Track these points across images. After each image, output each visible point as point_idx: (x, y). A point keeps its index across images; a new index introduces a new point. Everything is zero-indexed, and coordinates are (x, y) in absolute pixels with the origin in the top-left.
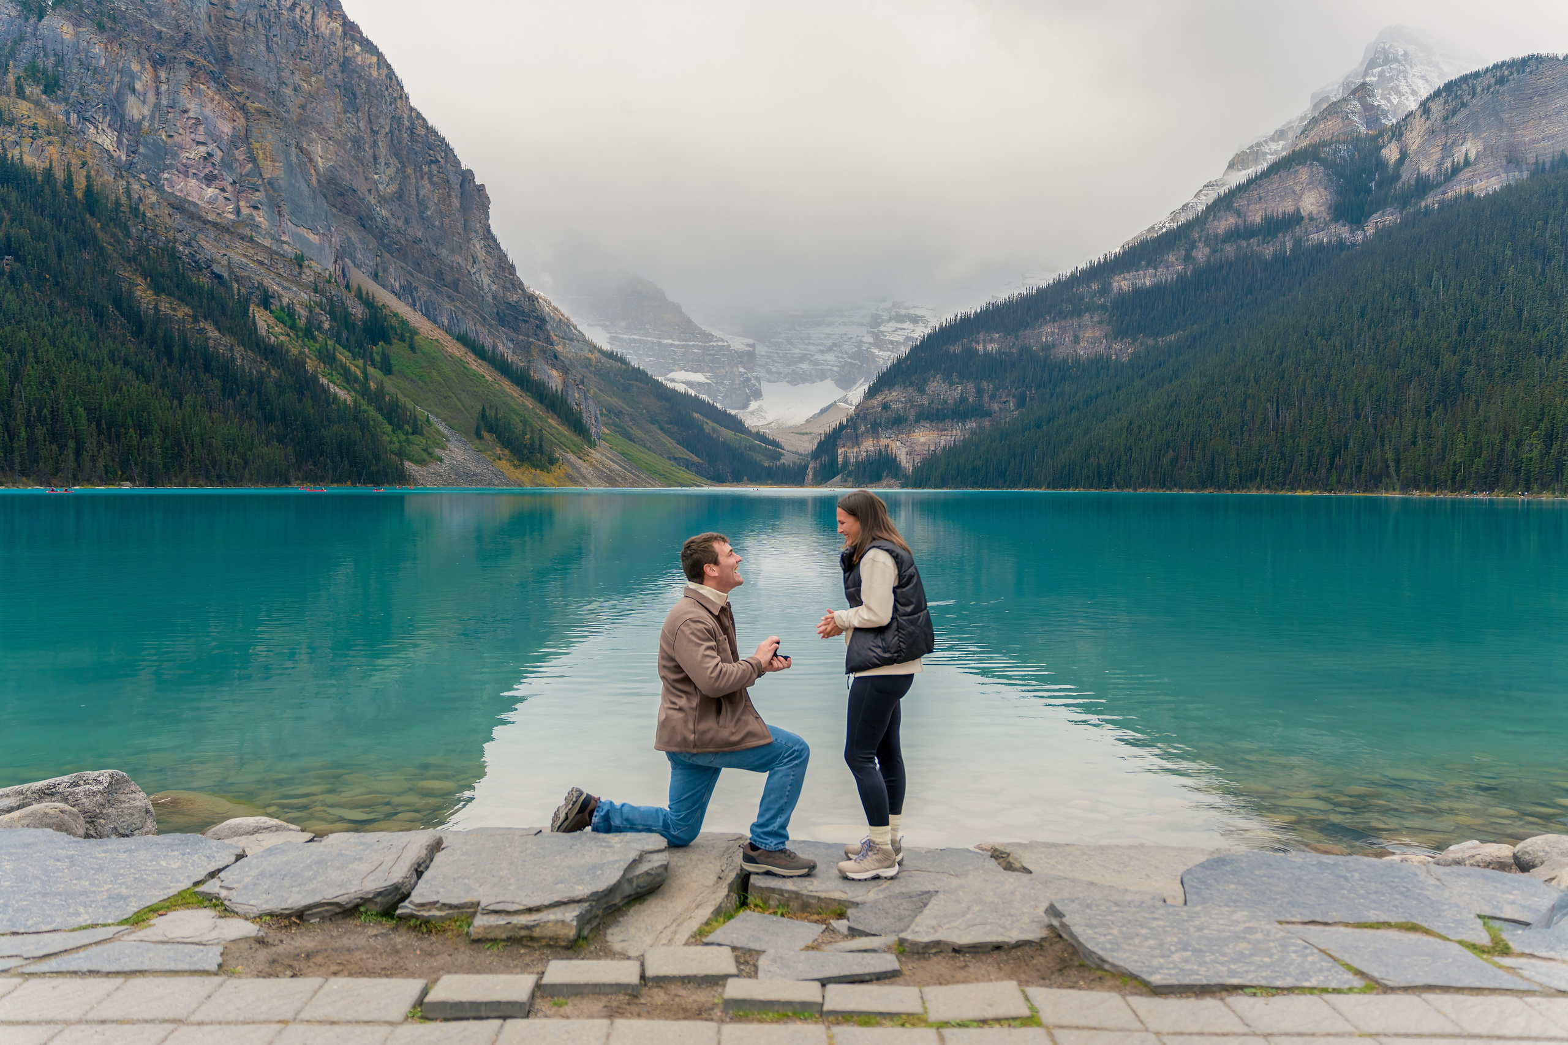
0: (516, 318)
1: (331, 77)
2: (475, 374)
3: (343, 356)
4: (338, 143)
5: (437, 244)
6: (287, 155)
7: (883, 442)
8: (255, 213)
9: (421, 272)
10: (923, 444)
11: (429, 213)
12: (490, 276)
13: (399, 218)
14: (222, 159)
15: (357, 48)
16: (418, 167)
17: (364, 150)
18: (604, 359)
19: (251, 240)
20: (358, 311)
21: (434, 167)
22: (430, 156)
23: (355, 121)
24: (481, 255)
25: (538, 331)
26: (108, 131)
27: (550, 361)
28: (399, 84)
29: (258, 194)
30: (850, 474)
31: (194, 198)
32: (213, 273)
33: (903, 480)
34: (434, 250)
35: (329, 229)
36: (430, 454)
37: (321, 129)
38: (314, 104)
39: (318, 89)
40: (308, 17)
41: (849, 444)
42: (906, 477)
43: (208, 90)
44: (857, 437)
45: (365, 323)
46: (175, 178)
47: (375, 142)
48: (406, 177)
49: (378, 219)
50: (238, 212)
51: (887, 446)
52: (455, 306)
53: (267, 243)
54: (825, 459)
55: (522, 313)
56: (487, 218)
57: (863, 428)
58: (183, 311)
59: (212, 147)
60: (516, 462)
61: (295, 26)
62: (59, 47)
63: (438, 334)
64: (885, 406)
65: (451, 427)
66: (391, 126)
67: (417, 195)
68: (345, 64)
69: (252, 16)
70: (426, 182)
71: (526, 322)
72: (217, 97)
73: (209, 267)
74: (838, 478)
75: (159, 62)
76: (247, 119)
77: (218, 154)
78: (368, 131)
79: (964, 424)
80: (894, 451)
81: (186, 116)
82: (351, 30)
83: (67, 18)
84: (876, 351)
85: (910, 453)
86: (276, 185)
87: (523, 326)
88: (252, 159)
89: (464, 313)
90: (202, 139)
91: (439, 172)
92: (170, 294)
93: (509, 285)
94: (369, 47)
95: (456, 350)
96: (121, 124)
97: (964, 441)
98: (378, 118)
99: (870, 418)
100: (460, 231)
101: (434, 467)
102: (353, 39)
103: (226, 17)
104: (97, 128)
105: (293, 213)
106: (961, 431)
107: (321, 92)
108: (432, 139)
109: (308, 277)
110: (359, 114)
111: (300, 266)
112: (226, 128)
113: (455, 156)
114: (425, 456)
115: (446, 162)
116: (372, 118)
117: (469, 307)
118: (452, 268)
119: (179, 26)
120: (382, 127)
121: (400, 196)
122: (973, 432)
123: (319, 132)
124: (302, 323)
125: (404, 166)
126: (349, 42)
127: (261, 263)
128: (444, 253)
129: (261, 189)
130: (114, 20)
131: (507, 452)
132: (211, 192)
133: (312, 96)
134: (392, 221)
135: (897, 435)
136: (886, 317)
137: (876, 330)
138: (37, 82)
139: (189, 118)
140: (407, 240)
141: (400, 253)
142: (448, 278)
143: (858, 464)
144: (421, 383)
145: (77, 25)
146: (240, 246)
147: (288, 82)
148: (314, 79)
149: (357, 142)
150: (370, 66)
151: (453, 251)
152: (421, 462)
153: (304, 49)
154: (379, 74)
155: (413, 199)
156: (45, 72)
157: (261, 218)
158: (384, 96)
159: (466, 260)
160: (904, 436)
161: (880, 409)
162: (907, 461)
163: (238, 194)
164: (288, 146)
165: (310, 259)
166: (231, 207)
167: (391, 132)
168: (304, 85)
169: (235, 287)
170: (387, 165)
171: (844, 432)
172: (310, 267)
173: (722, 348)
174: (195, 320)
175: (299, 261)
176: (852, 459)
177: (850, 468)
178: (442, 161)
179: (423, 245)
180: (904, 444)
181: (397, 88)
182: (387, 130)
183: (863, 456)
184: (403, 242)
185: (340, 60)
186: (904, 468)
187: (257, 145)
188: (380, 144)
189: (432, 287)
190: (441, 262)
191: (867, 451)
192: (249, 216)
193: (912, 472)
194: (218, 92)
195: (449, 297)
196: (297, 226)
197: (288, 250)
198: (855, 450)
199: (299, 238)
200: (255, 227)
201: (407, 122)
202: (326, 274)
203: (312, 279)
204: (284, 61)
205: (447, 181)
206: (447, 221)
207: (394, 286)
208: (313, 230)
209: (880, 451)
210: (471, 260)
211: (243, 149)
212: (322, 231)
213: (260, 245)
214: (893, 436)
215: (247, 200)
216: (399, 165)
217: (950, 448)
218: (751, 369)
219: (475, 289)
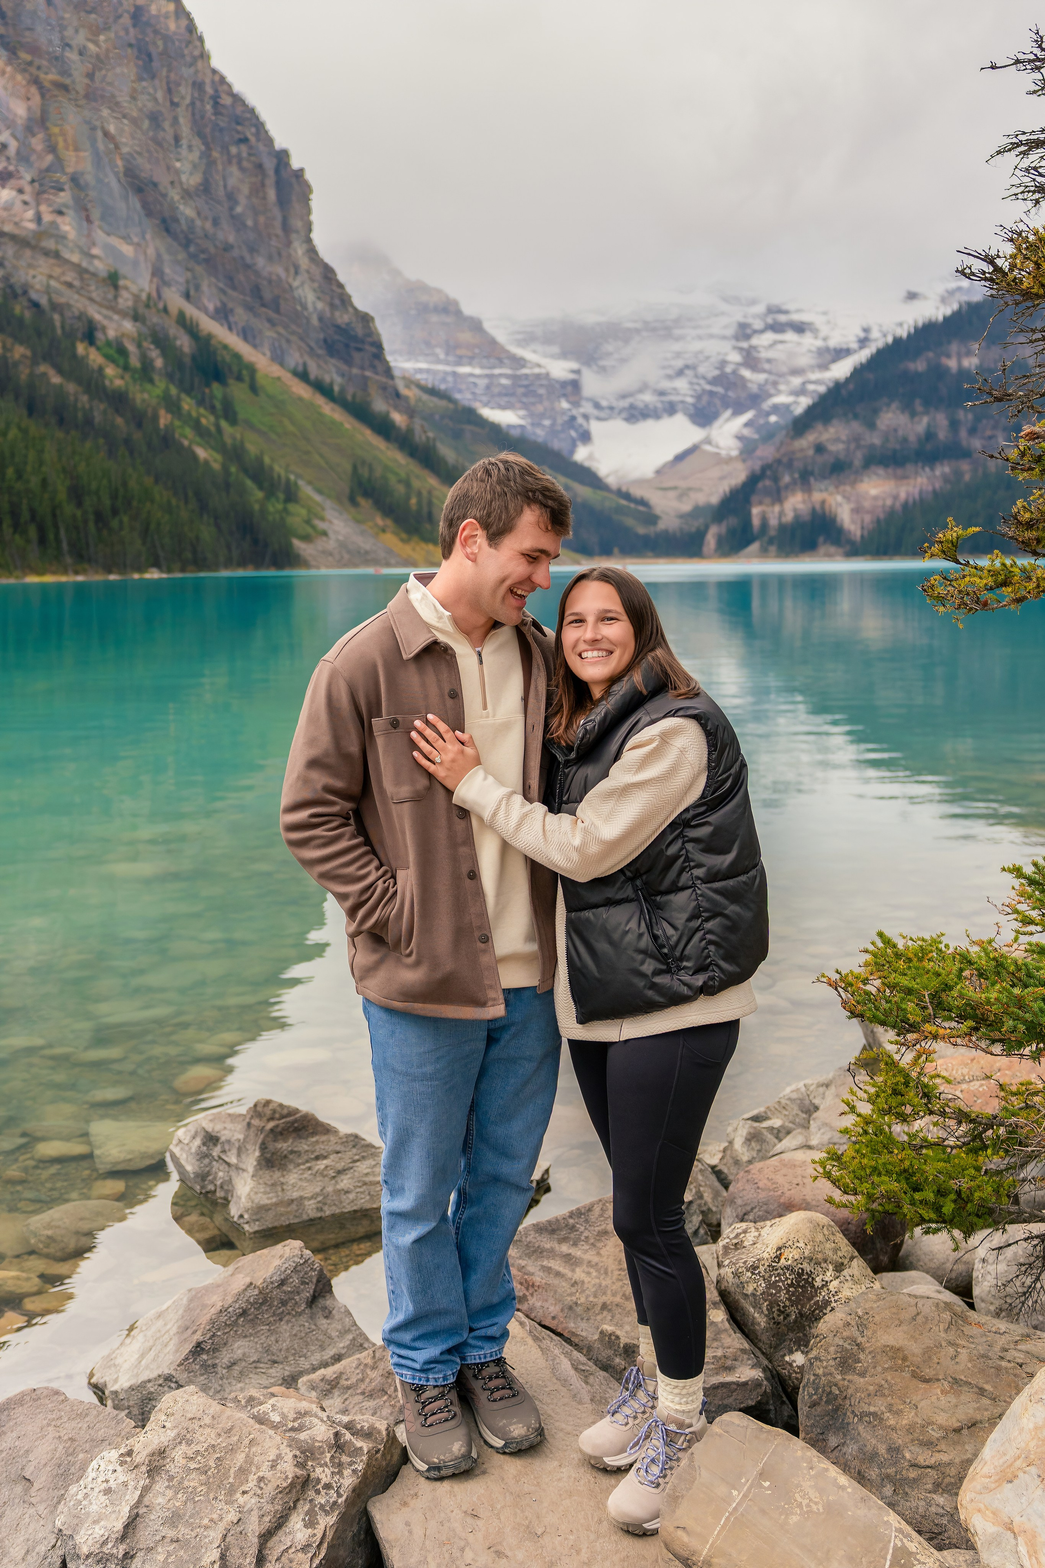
0: (347, 346)
1: (122, 33)
2: (333, 422)
3: (187, 404)
4: (135, 122)
5: (252, 250)
6: (93, 141)
7: (817, 497)
8: (59, 219)
9: (234, 288)
10: (875, 498)
11: (239, 210)
12: (315, 290)
13: (206, 218)
14: (18, 153)
16: (225, 148)
17: (164, 130)
18: (425, 397)
19: (57, 255)
20: (184, 343)
21: (244, 148)
22: (238, 132)
23: (151, 91)
24: (304, 262)
25: (376, 362)
27: (391, 402)
28: (201, 39)
29: (62, 194)
30: (771, 541)
32: (30, 300)
33: (848, 548)
34: (248, 259)
35: (144, 238)
36: (314, 527)
37: (114, 105)
38: (104, 72)
39: (108, 50)
41: (768, 500)
42: (851, 542)
44: (778, 491)
45: (194, 358)
47: (175, 120)
48: (211, 163)
49: (183, 222)
50: (38, 219)
51: (823, 502)
52: (279, 334)
53: (75, 258)
54: (733, 521)
55: (355, 338)
56: (309, 211)
57: (787, 479)
58: (19, 351)
59: (6, 136)
60: (404, 536)
63: (276, 370)
64: (820, 449)
65: (320, 492)
66: (192, 95)
67: (225, 186)
70: (234, 169)
71: (359, 350)
72: (9, 69)
73: (25, 293)
74: (755, 547)
76: (43, 96)
77: (13, 145)
78: (168, 104)
80: (833, 509)
84: (746, 373)
85: (856, 511)
86: (82, 182)
87: (357, 356)
88: (52, 149)
89: (288, 341)
91: (250, 155)
92: (2, 330)
93: (337, 302)
95: (302, 390)
97: (935, 492)
98: (178, 84)
99: (798, 464)
100: (279, 232)
101: (321, 544)
105: (103, 218)
106: (928, 478)
107: (111, 55)
108: (239, 110)
109: (125, 301)
110: (157, 82)
111: (116, 287)
112: (20, 110)
113: (266, 132)
114: (310, 530)
115: (258, 140)
116: (172, 86)
117: (293, 333)
118: (270, 282)
120: (183, 98)
121: (206, 188)
122: (946, 479)
123: (110, 108)
124: (135, 362)
125: (208, 148)
127: (70, 285)
128: (260, 262)
129: (66, 187)
131: (389, 522)
132: (6, 194)
133: (100, 62)
134: (198, 223)
135: (837, 487)
136: (758, 325)
137: (745, 345)
140: (216, 247)
141: (210, 263)
142: (267, 295)
143: (783, 527)
144: (273, 436)
146: (44, 266)
147: (73, 43)
148: (102, 38)
149: (155, 119)
150: (167, 16)
151: (270, 258)
152: (307, 538)
154: (178, 27)
155: (221, 192)
157: (68, 226)
158: (183, 56)
159: (287, 270)
160: (848, 488)
161: (811, 452)
162: (853, 521)
163: (38, 195)
164: (93, 129)
165: (125, 278)
166: (30, 214)
167: (193, 104)
168: (91, 46)
169: (56, 317)
170: (190, 148)
171: (760, 485)
172: (126, 288)
173: (538, 376)
174: (35, 362)
175: (113, 280)
176: (773, 522)
177: (772, 533)
178: (253, 139)
179: (236, 253)
180: (847, 498)
181: (198, 44)
182: (188, 101)
183: (789, 517)
184: (212, 250)
185: (132, 10)
186: (849, 532)
187: (56, 130)
188: (181, 120)
189: (250, 308)
190: (257, 273)
191: (795, 510)
192: (53, 224)
193: (862, 536)
194: (9, 62)
195: (270, 321)
196: (108, 234)
197: (100, 267)
198: (777, 508)
199: (111, 250)
200: (62, 238)
201: (209, 90)
202: (144, 296)
203: (130, 303)
204: (67, 16)
205: (260, 166)
206: (262, 219)
207: (211, 307)
208: (126, 239)
209: (814, 510)
210: (292, 271)
211: (41, 136)
212: (136, 240)
213: (67, 261)
214: (832, 489)
215: (50, 203)
216: (203, 148)
217: (914, 502)
218: (576, 404)
219: (299, 308)
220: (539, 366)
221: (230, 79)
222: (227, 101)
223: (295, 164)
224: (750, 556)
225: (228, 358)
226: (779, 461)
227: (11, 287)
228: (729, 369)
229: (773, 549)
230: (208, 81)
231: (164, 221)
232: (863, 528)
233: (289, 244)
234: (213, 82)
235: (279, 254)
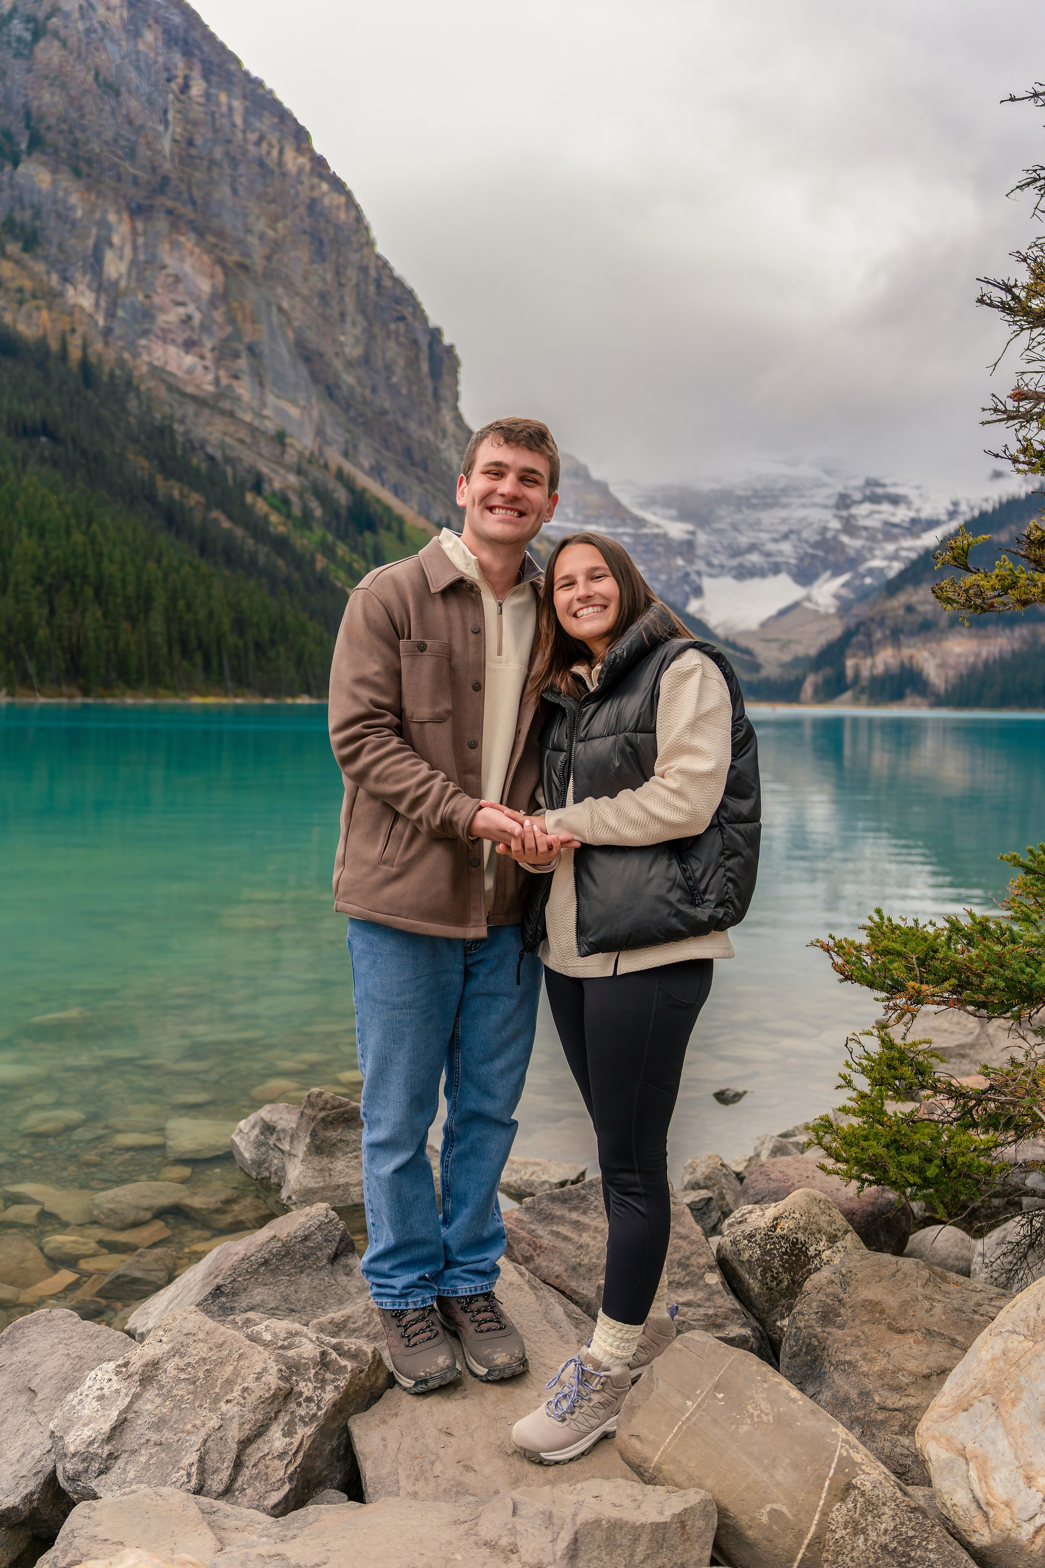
1: (298, 221)
3: (342, 550)
4: (306, 300)
5: (406, 415)
6: (269, 315)
7: (906, 652)
8: (235, 383)
9: (388, 448)
10: (959, 655)
11: (395, 379)
13: (366, 386)
14: (202, 324)
15: (325, 187)
16: (385, 325)
17: (331, 307)
19: (231, 414)
20: (342, 496)
21: (402, 326)
22: (397, 311)
23: (322, 273)
24: (451, 427)
26: (87, 292)
28: (367, 229)
29: (239, 361)
30: (862, 691)
31: (172, 367)
32: (206, 454)
33: (932, 699)
34: (402, 423)
35: (309, 402)
37: (288, 284)
38: (280, 255)
39: (284, 236)
40: (275, 153)
41: (861, 653)
42: (937, 695)
43: (188, 241)
44: (871, 646)
45: (349, 509)
46: (153, 346)
47: (342, 298)
48: (372, 338)
49: (345, 389)
50: (217, 382)
51: (911, 658)
52: (426, 490)
53: (248, 417)
54: (828, 671)
56: (457, 383)
57: (878, 635)
58: (195, 498)
59: (191, 309)
61: (261, 164)
62: (35, 198)
63: (422, 523)
64: (910, 609)
66: (358, 277)
67: (384, 358)
68: (313, 205)
69: (218, 153)
70: (392, 344)
72: (196, 250)
73: (202, 447)
74: (848, 695)
75: (138, 211)
76: (226, 274)
77: (197, 317)
78: (336, 285)
79: (1012, 631)
80: (920, 664)
81: (164, 272)
82: (319, 163)
83: (44, 164)
84: (845, 539)
85: (942, 666)
86: (257, 350)
88: (232, 321)
89: (434, 497)
90: (180, 298)
91: (407, 331)
92: (180, 479)
94: (338, 185)
96: (101, 286)
98: (346, 268)
99: (889, 623)
100: (430, 399)
102: (321, 177)
103: (190, 156)
104: (76, 289)
105: (274, 383)
106: (1008, 639)
107: (287, 240)
108: (398, 291)
109: (291, 457)
110: (327, 265)
111: (283, 444)
112: (205, 286)
113: (423, 312)
115: (415, 318)
116: (340, 269)
117: (439, 490)
118: (420, 443)
119: (154, 169)
120: (349, 279)
121: (366, 360)
122: (1024, 641)
123: (284, 287)
124: (296, 511)
125: (371, 325)
126: (316, 180)
127: (242, 441)
128: (412, 426)
129: (243, 355)
130: (89, 162)
132: (189, 360)
133: (277, 246)
134: (358, 390)
135: (924, 644)
136: (857, 496)
137: (844, 513)
138: (16, 238)
139: (168, 275)
140: (373, 411)
141: (367, 426)
142: (417, 456)
143: (873, 679)
145: (55, 171)
146: (220, 424)
147: (255, 228)
148: (280, 225)
149: (323, 297)
150: (338, 207)
151: (421, 424)
153: (270, 190)
154: (348, 217)
155: (380, 364)
156: (22, 227)
157: (244, 390)
158: (350, 243)
159: (435, 434)
160: (934, 646)
161: (901, 612)
162: (938, 676)
163: (218, 361)
164: (269, 304)
165: (291, 436)
166: (210, 377)
167: (357, 285)
168: (270, 233)
169: (229, 470)
170: (354, 324)
171: (854, 640)
172: (292, 446)
173: (657, 536)
174: (208, 508)
175: (280, 438)
176: (865, 673)
177: (864, 683)
178: (410, 318)
179: (390, 418)
180: (933, 655)
181: (364, 232)
182: (354, 282)
183: (880, 669)
184: (370, 414)
185: (308, 201)
186: (934, 685)
187: (236, 305)
188: (347, 299)
189: (401, 467)
190: (409, 437)
191: (886, 663)
192: (229, 387)
193: (946, 690)
194: (197, 244)
195: (419, 478)
196: (278, 397)
197: (270, 426)
198: (869, 662)
199: (279, 411)
200: (237, 399)
201: (373, 273)
202: (307, 453)
203: (295, 459)
204: (250, 205)
205: (415, 342)
206: (415, 388)
207: (366, 464)
208: (294, 402)
209: (902, 665)
210: (440, 434)
211: (222, 309)
212: (302, 403)
213: (241, 421)
214: (920, 645)
215: (227, 368)
216: (365, 324)
217: (995, 661)
218: (690, 562)
219: (444, 468)
220: (658, 526)
221: (393, 263)
222: (388, 283)
223: (447, 340)
224: (842, 703)
225: (380, 511)
226: (872, 619)
227: (190, 441)
228: (829, 535)
229: (864, 698)
230: (372, 265)
231: (328, 387)
232: (946, 682)
233: (438, 410)
234: (377, 266)
235: (429, 419)
